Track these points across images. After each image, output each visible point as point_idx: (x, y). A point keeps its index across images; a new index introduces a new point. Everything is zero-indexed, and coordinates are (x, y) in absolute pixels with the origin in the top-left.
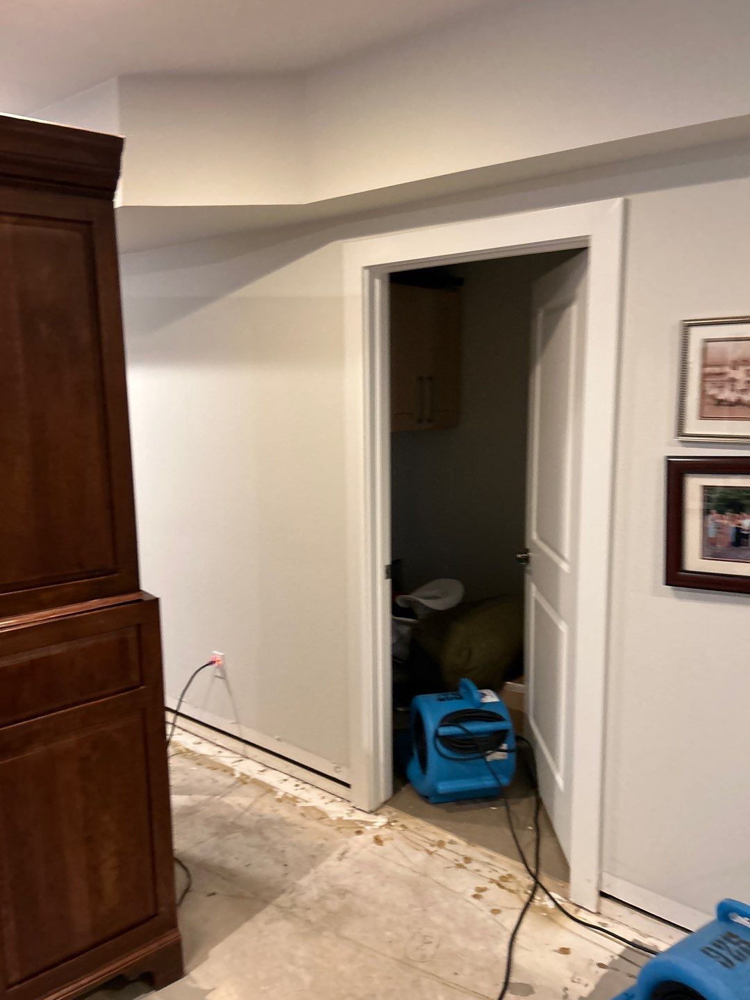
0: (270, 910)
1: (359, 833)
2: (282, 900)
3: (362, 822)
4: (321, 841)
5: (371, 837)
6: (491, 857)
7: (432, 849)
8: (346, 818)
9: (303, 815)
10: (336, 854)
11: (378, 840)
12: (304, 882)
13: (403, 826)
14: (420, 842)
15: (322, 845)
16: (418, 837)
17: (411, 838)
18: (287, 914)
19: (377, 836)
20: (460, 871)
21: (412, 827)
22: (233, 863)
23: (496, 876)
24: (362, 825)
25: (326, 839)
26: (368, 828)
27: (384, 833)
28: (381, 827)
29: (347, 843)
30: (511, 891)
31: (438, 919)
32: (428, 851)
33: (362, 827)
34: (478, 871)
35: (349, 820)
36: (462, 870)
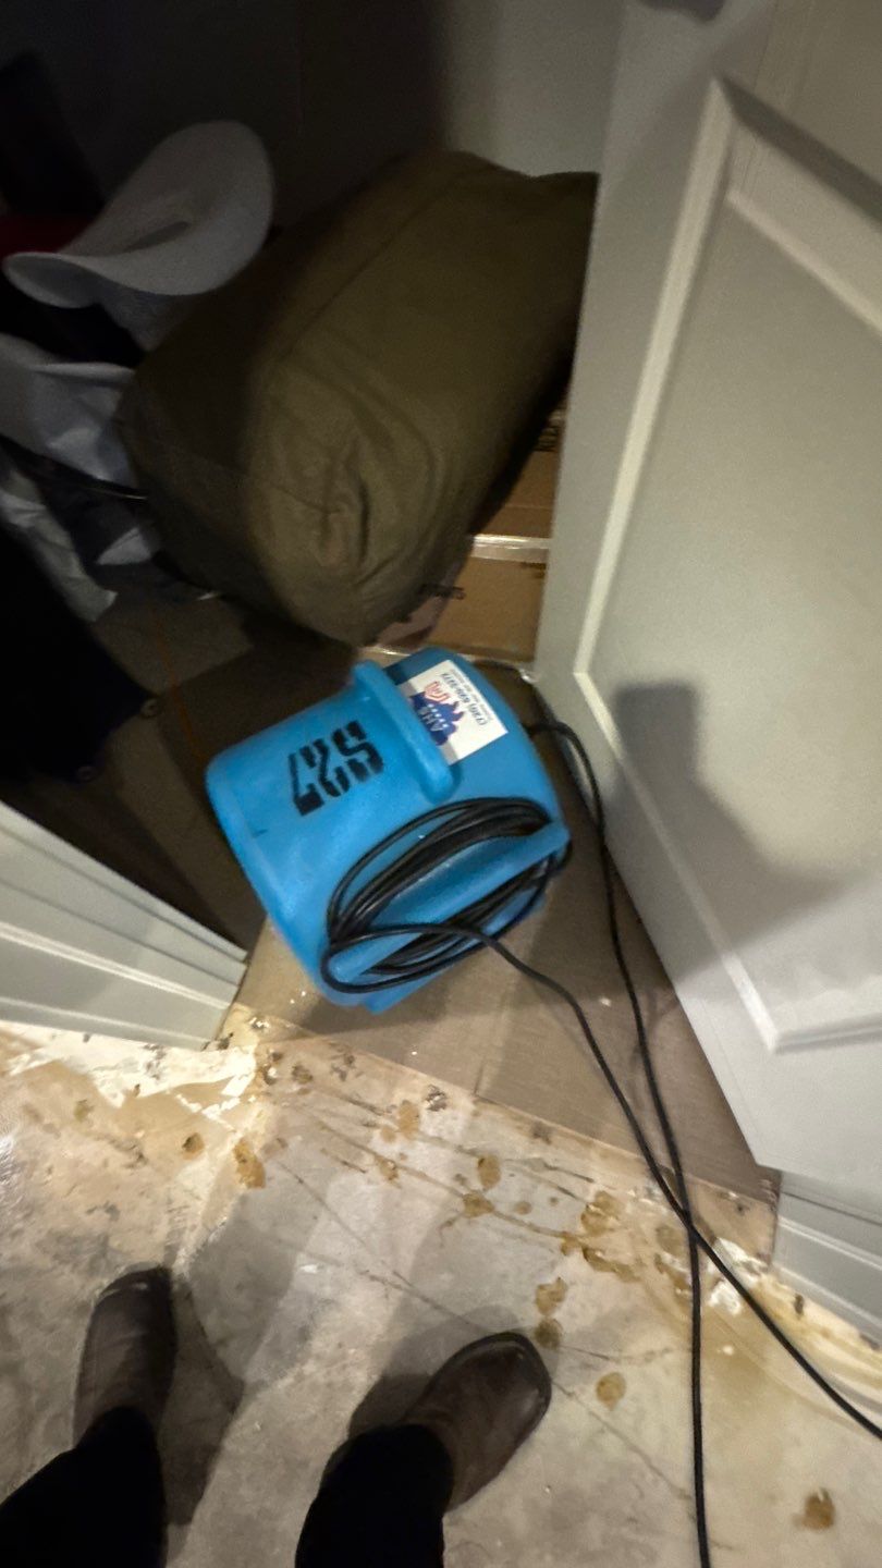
3: (192, 1091)
5: (227, 1155)
6: (541, 1135)
7: (392, 1152)
8: (149, 1088)
9: (33, 1115)
11: (248, 1166)
13: (302, 1074)
14: (358, 1133)
16: (349, 1109)
17: (333, 1123)
19: (242, 1142)
21: (320, 1067)
24: (195, 1107)
26: (213, 1112)
27: (257, 1121)
28: (244, 1097)
30: (624, 1272)
33: (198, 1117)
34: (525, 1208)
35: (158, 1097)
36: (485, 1218)
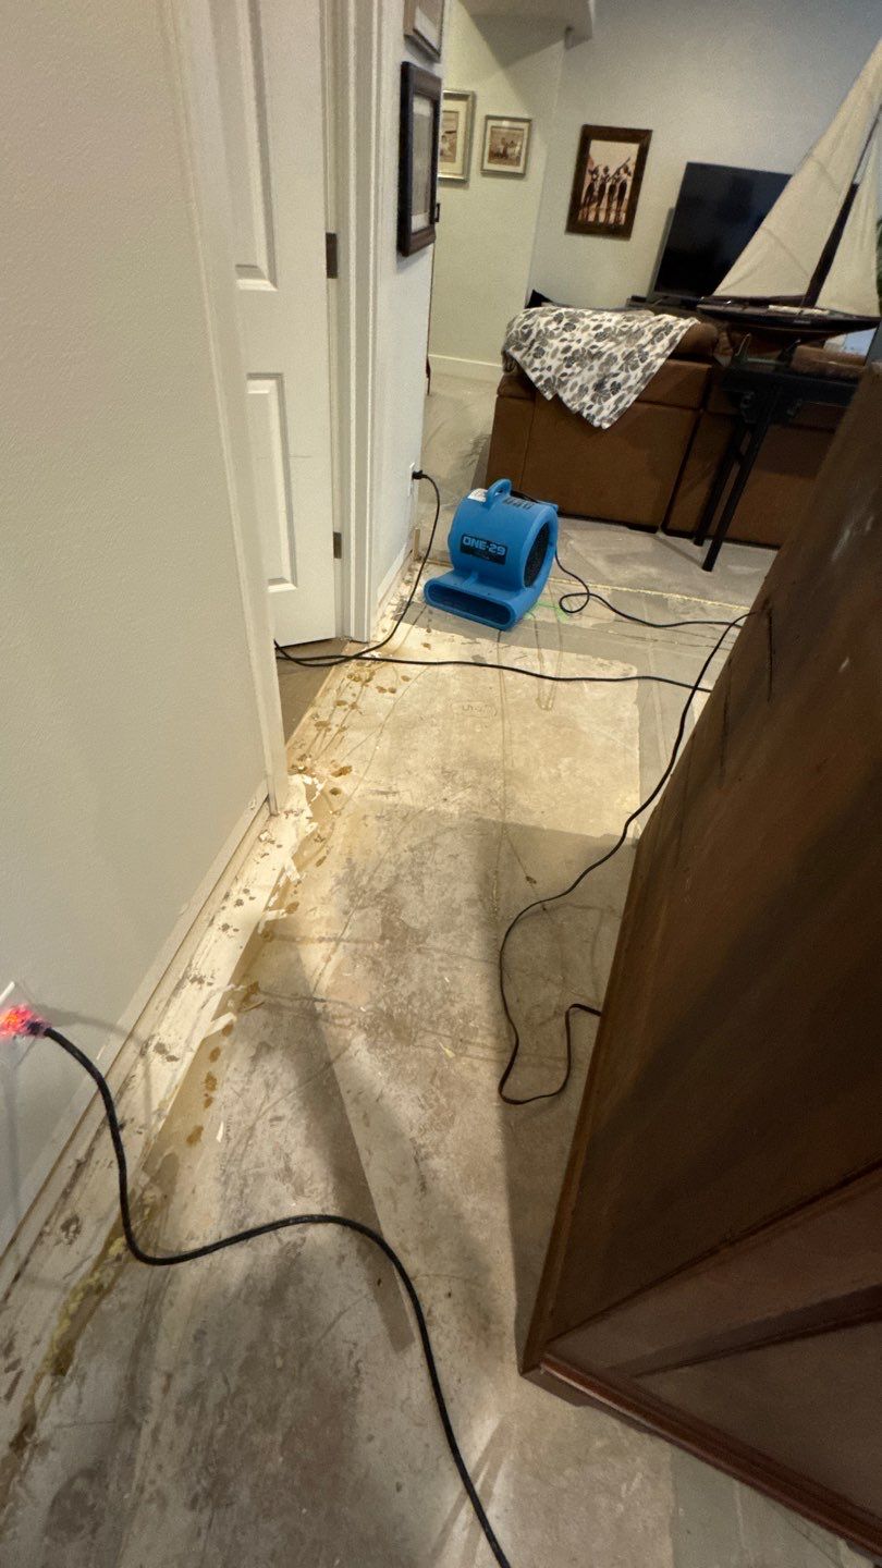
0: (512, 817)
1: (335, 792)
2: (492, 816)
3: (309, 796)
4: (371, 822)
5: (338, 779)
6: (327, 690)
7: (335, 730)
8: (308, 813)
10: (391, 799)
11: (343, 772)
12: (453, 809)
13: (302, 758)
14: (328, 738)
15: (378, 818)
17: (324, 747)
18: (506, 803)
20: (362, 704)
22: (465, 890)
23: (357, 686)
24: (318, 794)
25: (365, 817)
26: (320, 787)
27: (325, 771)
28: (313, 776)
29: (362, 797)
31: (439, 708)
32: (339, 731)
33: (322, 792)
34: (354, 695)
35: (312, 809)
36: (358, 704)
